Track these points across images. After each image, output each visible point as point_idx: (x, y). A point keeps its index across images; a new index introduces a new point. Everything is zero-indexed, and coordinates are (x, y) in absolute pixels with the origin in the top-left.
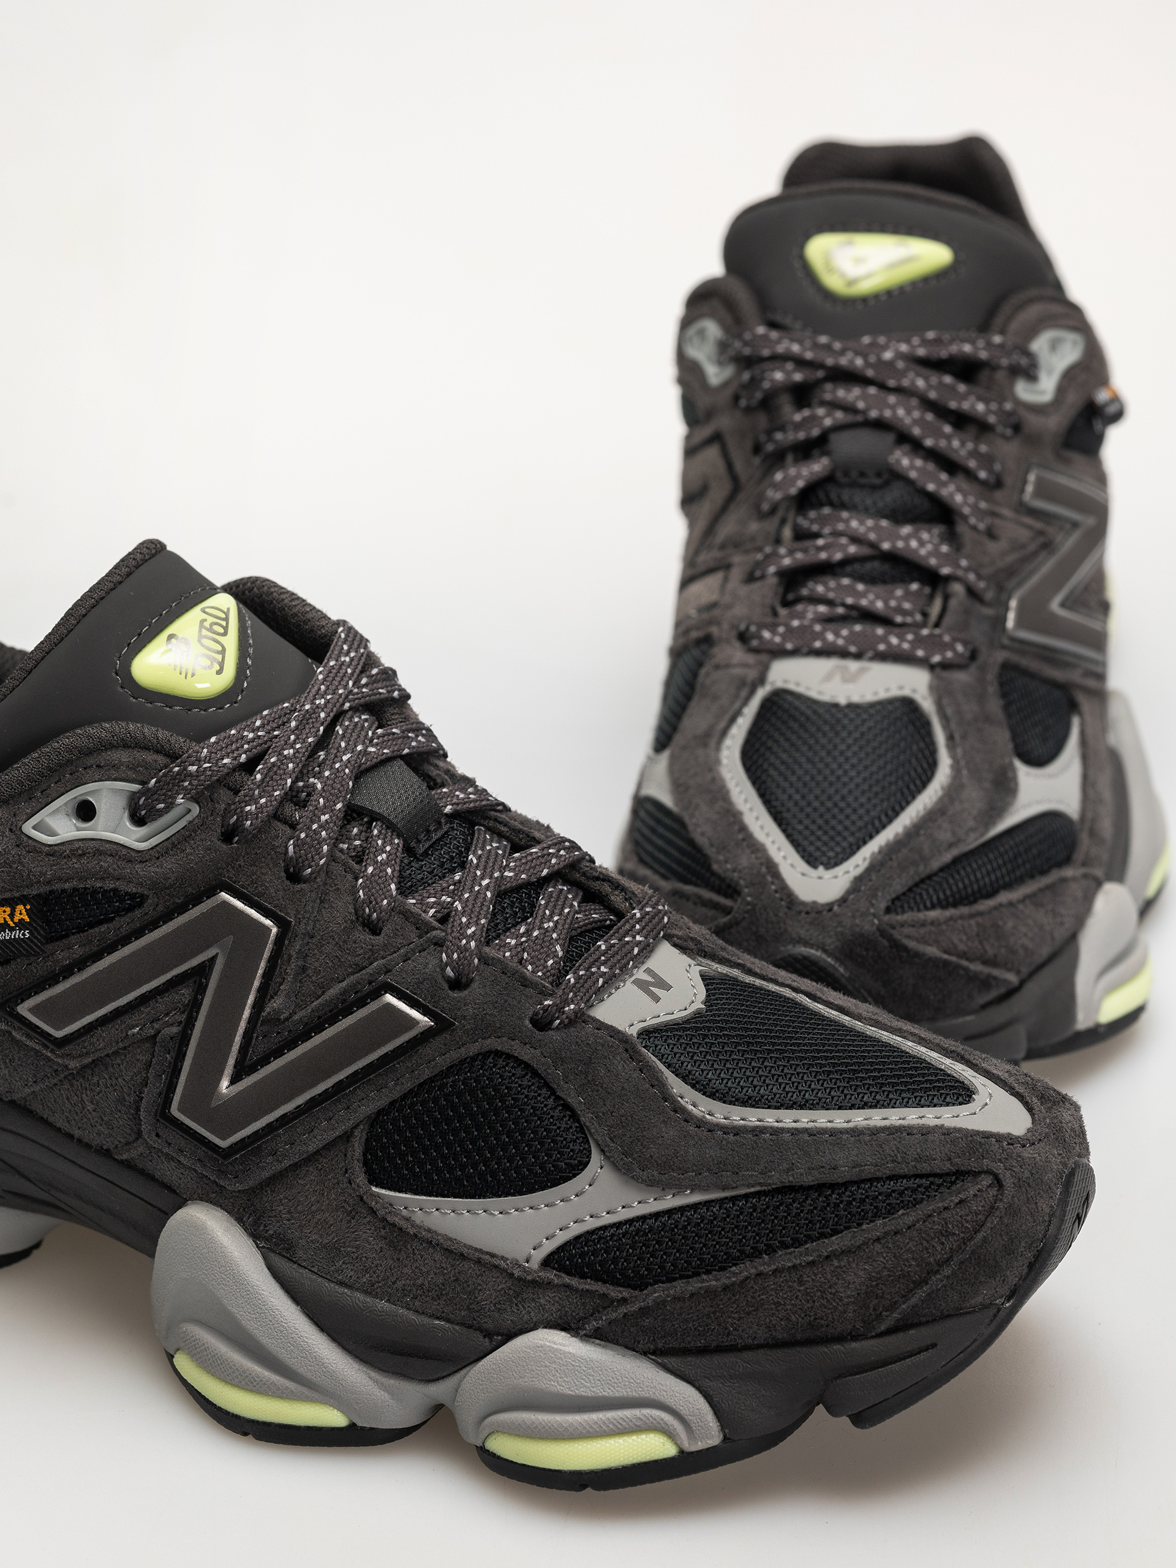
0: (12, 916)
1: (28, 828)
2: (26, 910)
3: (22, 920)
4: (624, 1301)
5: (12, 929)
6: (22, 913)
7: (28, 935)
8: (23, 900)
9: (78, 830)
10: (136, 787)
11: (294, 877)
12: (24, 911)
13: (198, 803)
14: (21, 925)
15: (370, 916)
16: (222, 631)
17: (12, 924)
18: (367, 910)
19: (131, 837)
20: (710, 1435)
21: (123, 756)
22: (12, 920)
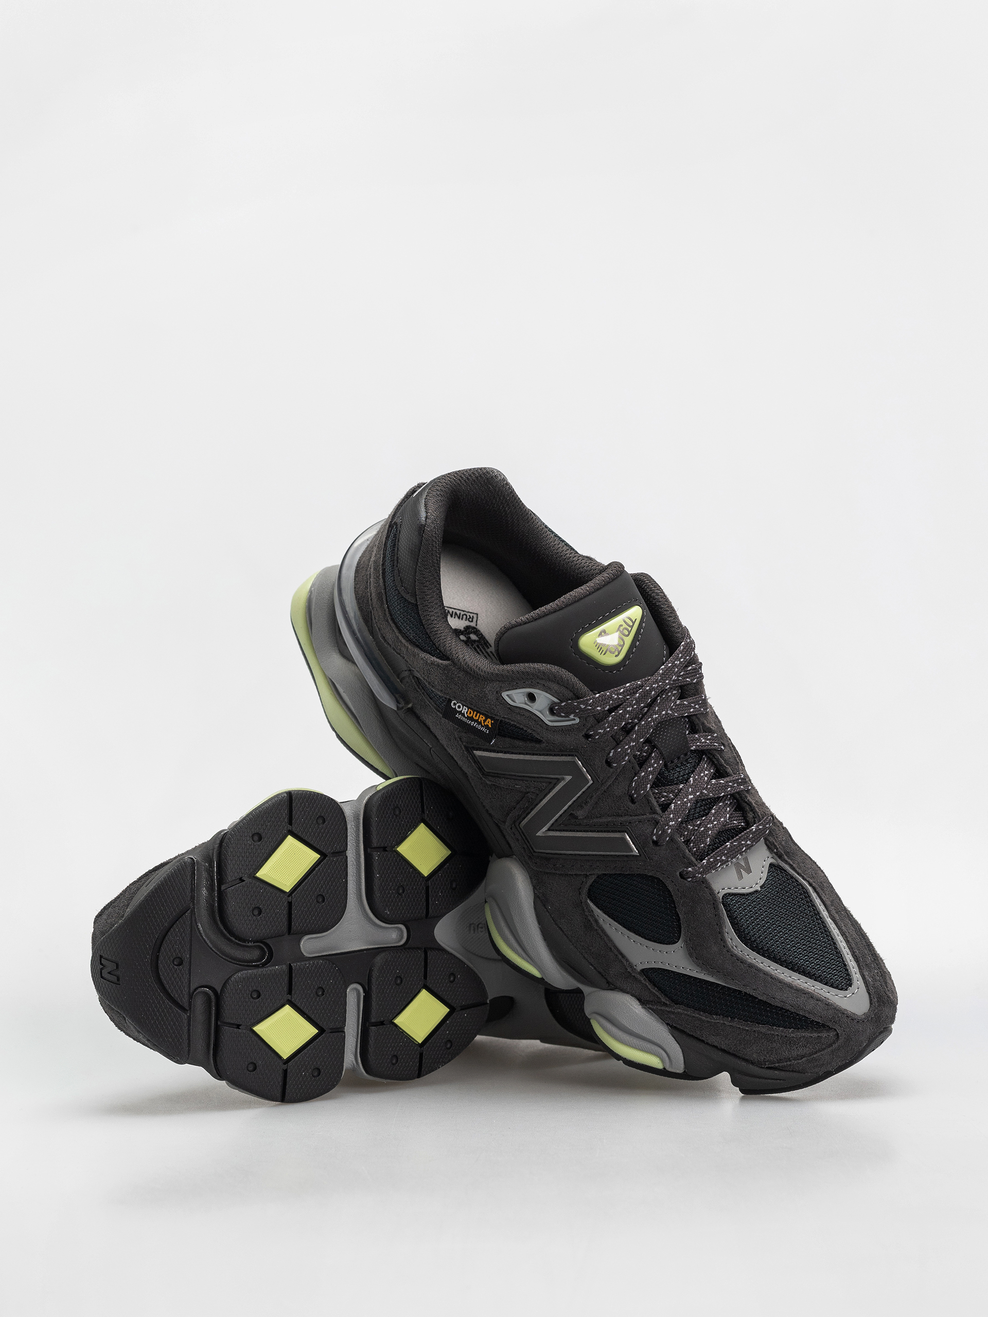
0: (485, 721)
1: (505, 695)
2: (491, 723)
3: (488, 725)
4: (665, 1005)
5: (482, 726)
6: (489, 722)
7: (488, 732)
8: (492, 718)
9: (526, 704)
10: (556, 700)
11: (609, 764)
12: (490, 722)
13: (580, 719)
14: (487, 727)
15: (633, 794)
16: (627, 633)
17: (483, 724)
18: (633, 792)
19: (547, 719)
20: (679, 1067)
21: (555, 687)
22: (484, 723)
